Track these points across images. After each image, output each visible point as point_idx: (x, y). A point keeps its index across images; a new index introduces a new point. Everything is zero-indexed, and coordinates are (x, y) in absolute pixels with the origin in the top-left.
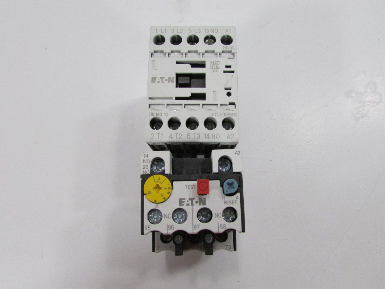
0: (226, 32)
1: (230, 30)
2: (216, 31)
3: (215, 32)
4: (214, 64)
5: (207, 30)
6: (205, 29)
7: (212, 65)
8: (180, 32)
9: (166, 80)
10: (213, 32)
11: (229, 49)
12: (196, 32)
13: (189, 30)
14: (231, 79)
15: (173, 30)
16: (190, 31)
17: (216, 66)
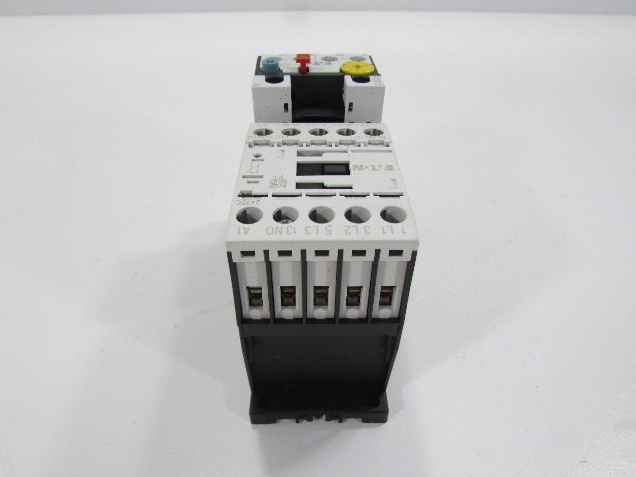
0: (248, 229)
1: (239, 233)
2: (270, 231)
3: (273, 229)
4: (279, 185)
5: (289, 232)
6: (295, 233)
7: (284, 184)
8: (350, 227)
9: (367, 167)
10: (277, 228)
11: (247, 201)
12: (315, 228)
13: (331, 231)
14: (251, 169)
15: (367, 232)
16: (329, 229)
17: (275, 182)
